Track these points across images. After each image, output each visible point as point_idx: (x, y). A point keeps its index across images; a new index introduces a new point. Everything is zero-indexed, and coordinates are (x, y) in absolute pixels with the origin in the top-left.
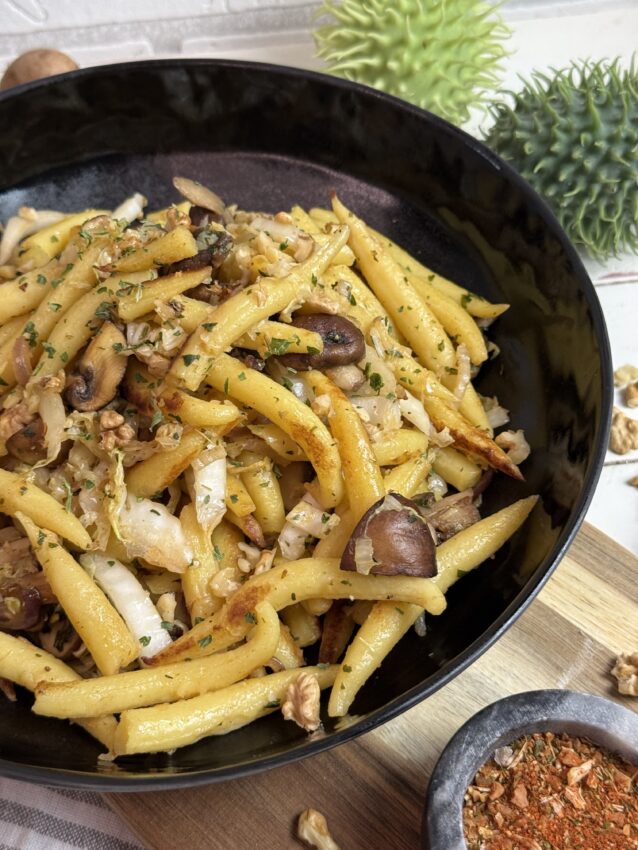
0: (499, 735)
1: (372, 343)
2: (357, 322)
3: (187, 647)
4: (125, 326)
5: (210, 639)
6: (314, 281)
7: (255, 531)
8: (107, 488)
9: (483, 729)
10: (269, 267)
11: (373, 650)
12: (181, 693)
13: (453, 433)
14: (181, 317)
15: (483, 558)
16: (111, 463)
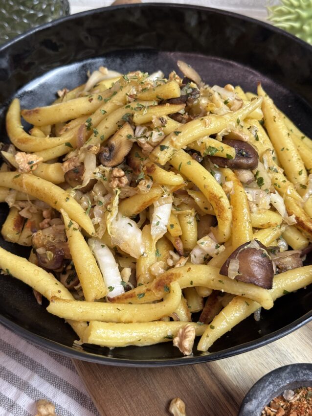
0: (288, 382)
1: (263, 162)
2: (257, 149)
3: (131, 296)
4: (136, 127)
5: (144, 295)
6: (238, 122)
7: (180, 246)
8: (108, 207)
9: (280, 377)
10: (215, 109)
11: (228, 321)
12: (123, 319)
13: (297, 218)
14: (164, 126)
15: (299, 287)
16: (113, 195)
